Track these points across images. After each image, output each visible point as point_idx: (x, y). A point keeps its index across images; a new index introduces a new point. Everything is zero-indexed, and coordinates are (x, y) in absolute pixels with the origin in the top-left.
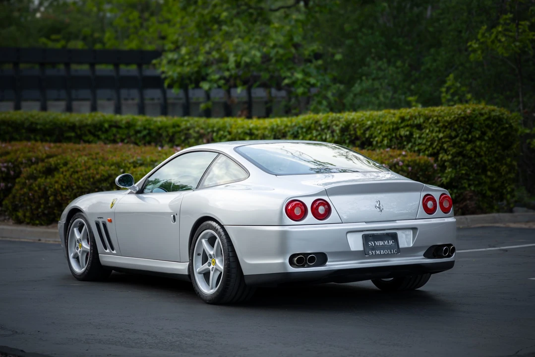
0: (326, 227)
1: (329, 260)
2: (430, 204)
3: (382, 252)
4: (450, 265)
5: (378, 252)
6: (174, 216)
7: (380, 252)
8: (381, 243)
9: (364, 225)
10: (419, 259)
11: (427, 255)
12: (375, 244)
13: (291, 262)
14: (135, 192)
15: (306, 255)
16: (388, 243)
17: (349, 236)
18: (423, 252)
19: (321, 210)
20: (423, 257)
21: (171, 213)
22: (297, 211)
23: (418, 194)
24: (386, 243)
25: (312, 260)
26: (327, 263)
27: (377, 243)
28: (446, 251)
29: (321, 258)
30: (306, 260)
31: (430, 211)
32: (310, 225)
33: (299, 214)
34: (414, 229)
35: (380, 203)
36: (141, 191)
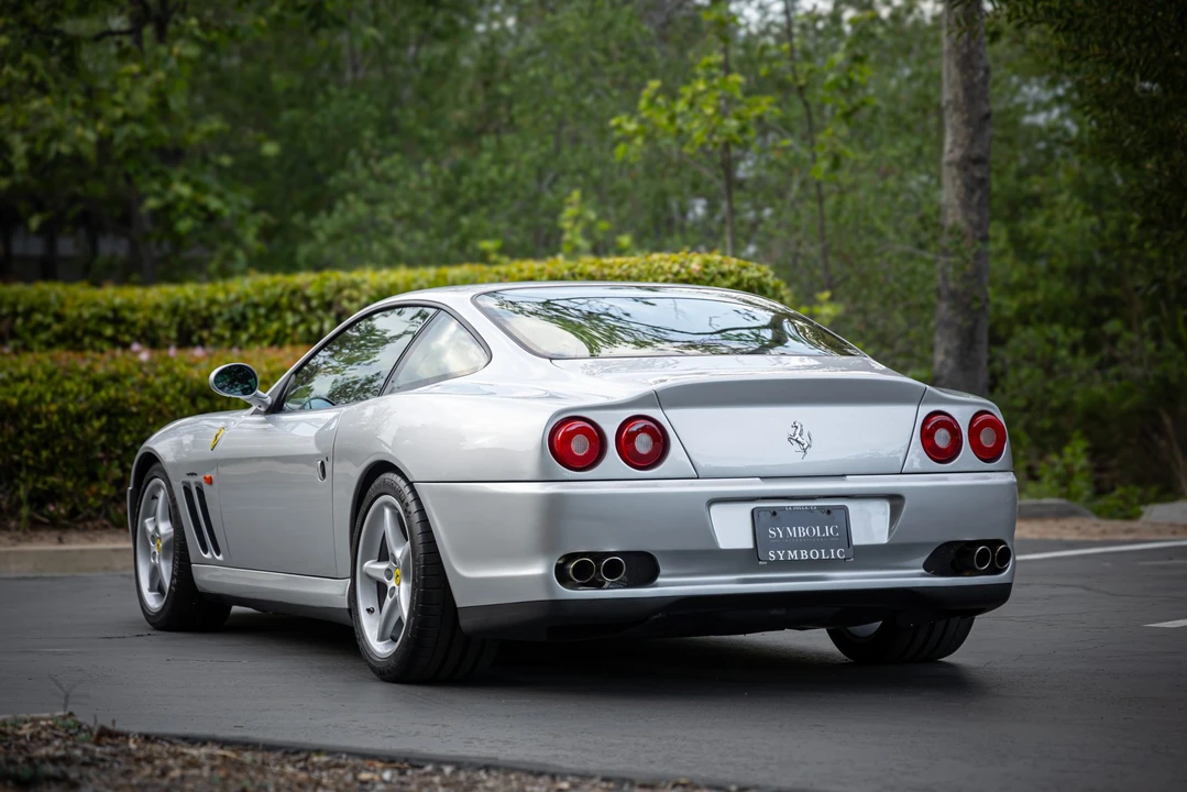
0: (656, 486)
1: (662, 571)
2: (942, 438)
3: (804, 555)
4: (999, 595)
5: (793, 555)
6: (322, 463)
7: (799, 554)
8: (803, 532)
9: (757, 484)
10: (911, 576)
11: (932, 567)
12: (785, 532)
13: (561, 574)
14: (262, 409)
15: (598, 556)
16: (823, 531)
17: (715, 509)
18: (922, 560)
19: (643, 444)
20: (923, 571)
21: (317, 456)
22: (579, 446)
23: (909, 410)
24: (817, 531)
25: (613, 569)
26: (659, 580)
27: (792, 532)
28: (983, 557)
29: (643, 567)
30: (598, 570)
31: (942, 455)
32: (612, 481)
33: (582, 454)
34: (895, 499)
35: (802, 430)
36: (277, 408)
